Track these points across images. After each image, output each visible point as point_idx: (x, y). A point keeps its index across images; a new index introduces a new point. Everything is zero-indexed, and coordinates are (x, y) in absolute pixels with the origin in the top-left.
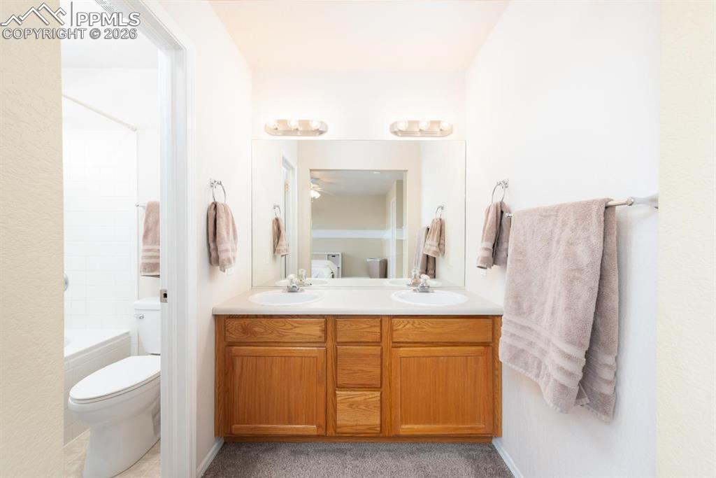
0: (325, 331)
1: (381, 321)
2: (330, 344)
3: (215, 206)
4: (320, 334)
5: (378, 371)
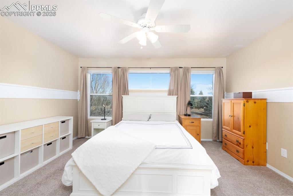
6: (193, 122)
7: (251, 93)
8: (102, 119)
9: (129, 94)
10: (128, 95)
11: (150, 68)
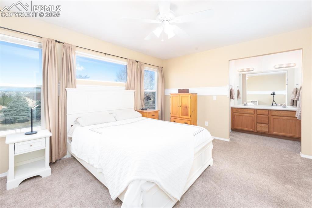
0: (254, 112)
1: (268, 111)
2: (255, 114)
3: (232, 89)
4: (253, 112)
5: (268, 121)
6: (154, 115)
7: (188, 89)
8: (27, 134)
9: (77, 87)
10: (75, 88)
11: (106, 54)
